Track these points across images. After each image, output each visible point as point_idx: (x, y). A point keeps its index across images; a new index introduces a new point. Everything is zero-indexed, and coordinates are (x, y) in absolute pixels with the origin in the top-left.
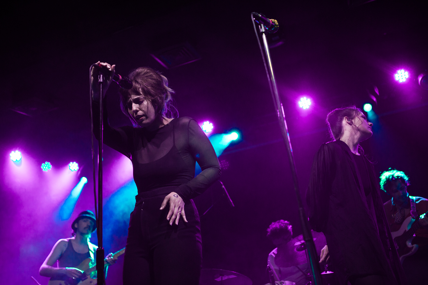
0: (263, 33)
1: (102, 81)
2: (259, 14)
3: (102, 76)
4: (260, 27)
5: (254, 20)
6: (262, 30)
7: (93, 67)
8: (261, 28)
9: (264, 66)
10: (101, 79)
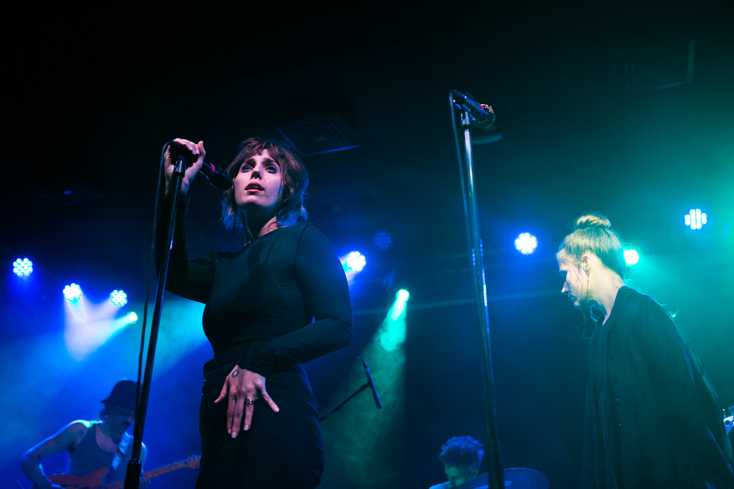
0: (466, 127)
1: (180, 171)
2: (464, 94)
3: (182, 164)
4: (462, 115)
5: (453, 102)
6: (466, 122)
7: (169, 146)
8: (464, 117)
9: (460, 184)
10: (179, 167)
